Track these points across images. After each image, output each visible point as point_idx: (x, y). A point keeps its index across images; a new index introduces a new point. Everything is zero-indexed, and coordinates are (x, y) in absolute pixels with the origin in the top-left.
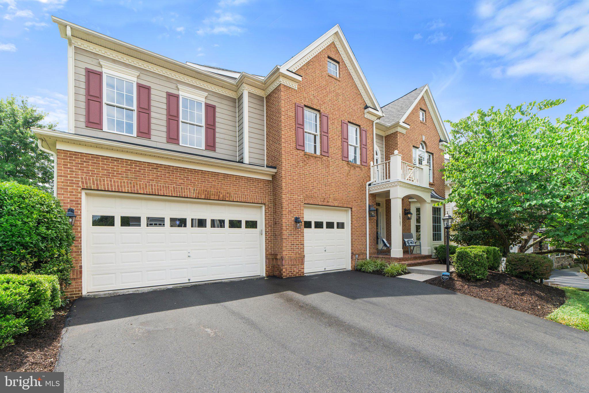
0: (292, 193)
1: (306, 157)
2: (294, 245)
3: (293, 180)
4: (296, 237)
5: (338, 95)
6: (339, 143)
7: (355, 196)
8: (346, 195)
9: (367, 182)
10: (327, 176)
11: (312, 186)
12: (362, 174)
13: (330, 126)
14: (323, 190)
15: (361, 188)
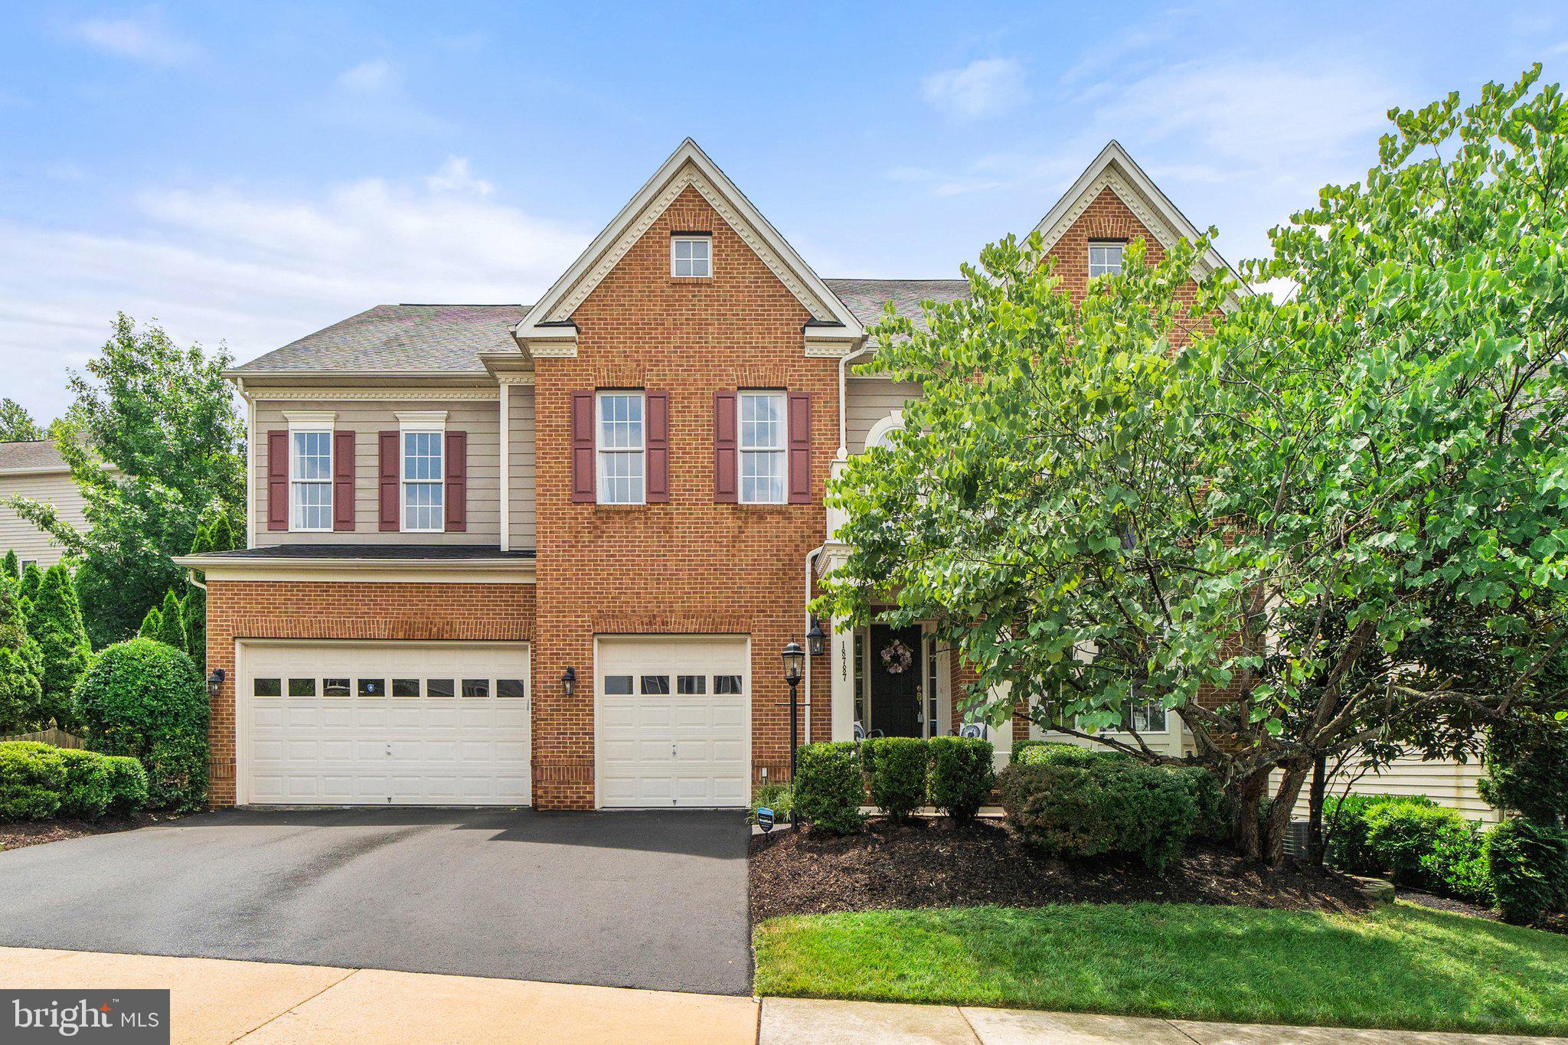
0: (560, 612)
1: (600, 518)
2: (566, 734)
3: (564, 579)
4: (570, 715)
5: (703, 324)
6: (705, 458)
7: (764, 597)
8: (729, 597)
9: (809, 551)
10: (664, 555)
11: (616, 589)
12: (790, 530)
13: (676, 419)
14: (651, 593)
15: (784, 574)
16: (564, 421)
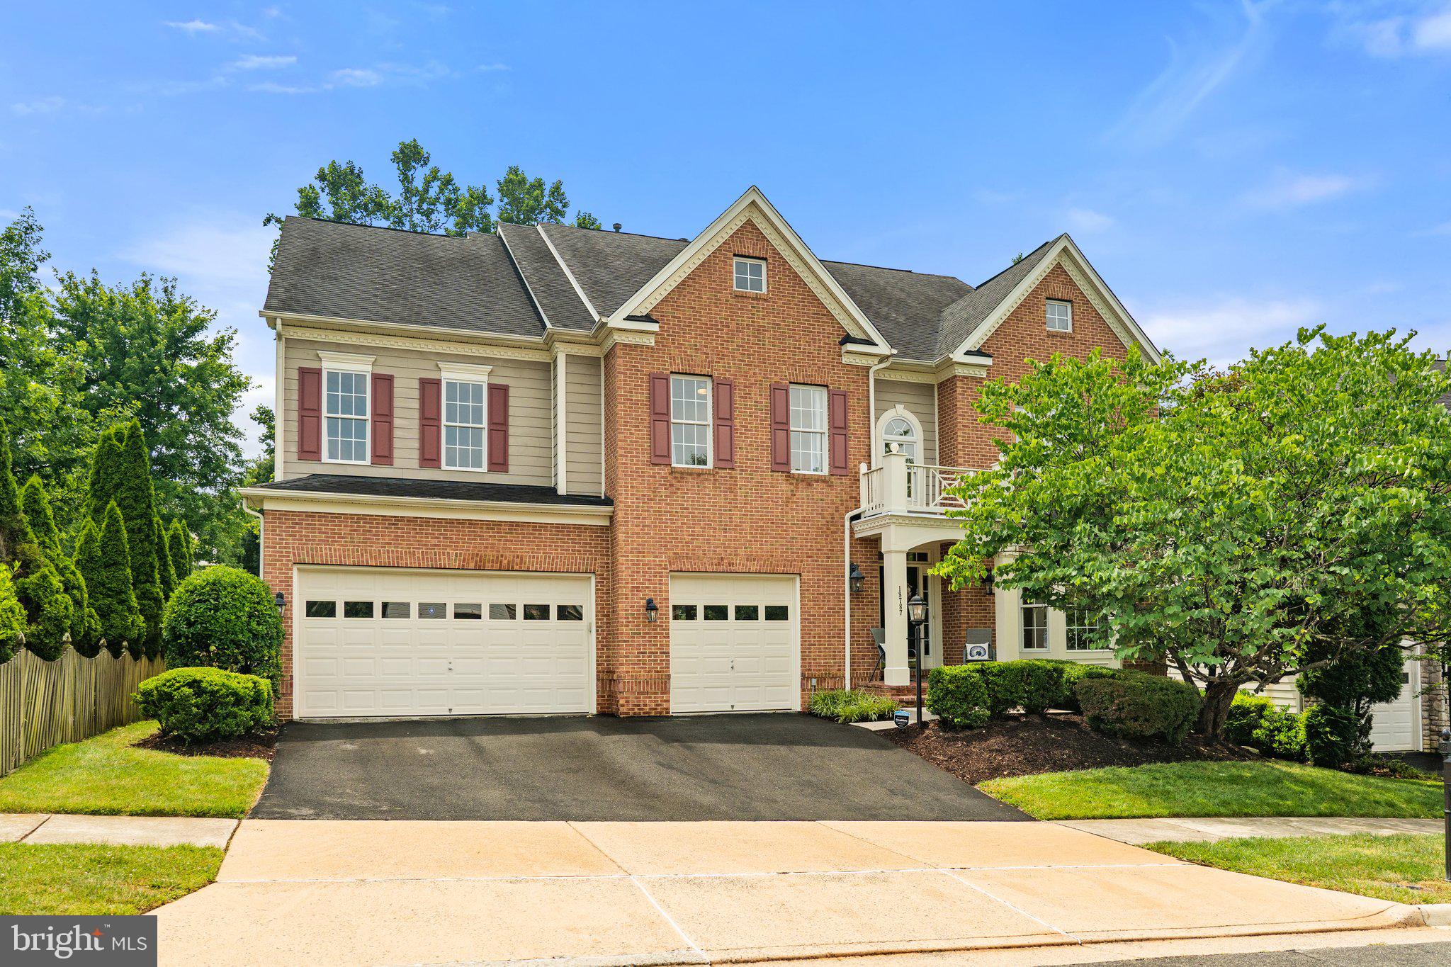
0: (640, 553)
1: (676, 478)
2: (645, 653)
3: (644, 526)
4: (649, 637)
5: (760, 330)
6: (764, 436)
7: (811, 546)
8: (783, 545)
9: (847, 512)
10: (730, 510)
11: (689, 535)
12: (832, 496)
13: (738, 402)
14: (720, 540)
15: (828, 529)
16: (644, 397)
